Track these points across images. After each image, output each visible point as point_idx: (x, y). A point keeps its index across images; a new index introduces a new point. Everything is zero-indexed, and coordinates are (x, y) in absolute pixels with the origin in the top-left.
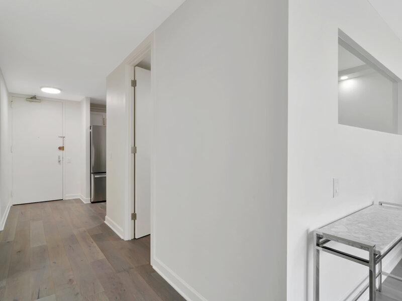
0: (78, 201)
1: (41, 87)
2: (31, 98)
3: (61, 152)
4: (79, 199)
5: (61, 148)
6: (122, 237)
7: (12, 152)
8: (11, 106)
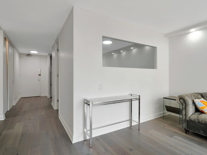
0: (46, 97)
1: (30, 51)
2: (28, 55)
3: (39, 76)
4: (47, 96)
5: (40, 75)
6: (54, 109)
7: (21, 77)
8: (20, 58)
